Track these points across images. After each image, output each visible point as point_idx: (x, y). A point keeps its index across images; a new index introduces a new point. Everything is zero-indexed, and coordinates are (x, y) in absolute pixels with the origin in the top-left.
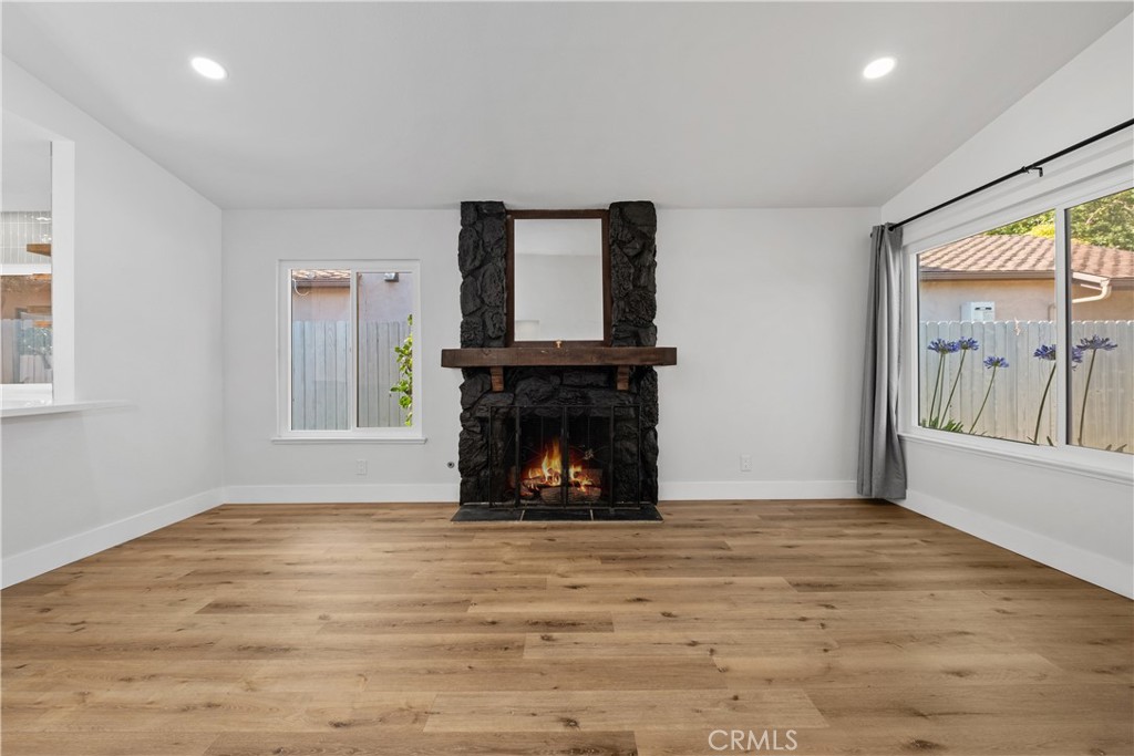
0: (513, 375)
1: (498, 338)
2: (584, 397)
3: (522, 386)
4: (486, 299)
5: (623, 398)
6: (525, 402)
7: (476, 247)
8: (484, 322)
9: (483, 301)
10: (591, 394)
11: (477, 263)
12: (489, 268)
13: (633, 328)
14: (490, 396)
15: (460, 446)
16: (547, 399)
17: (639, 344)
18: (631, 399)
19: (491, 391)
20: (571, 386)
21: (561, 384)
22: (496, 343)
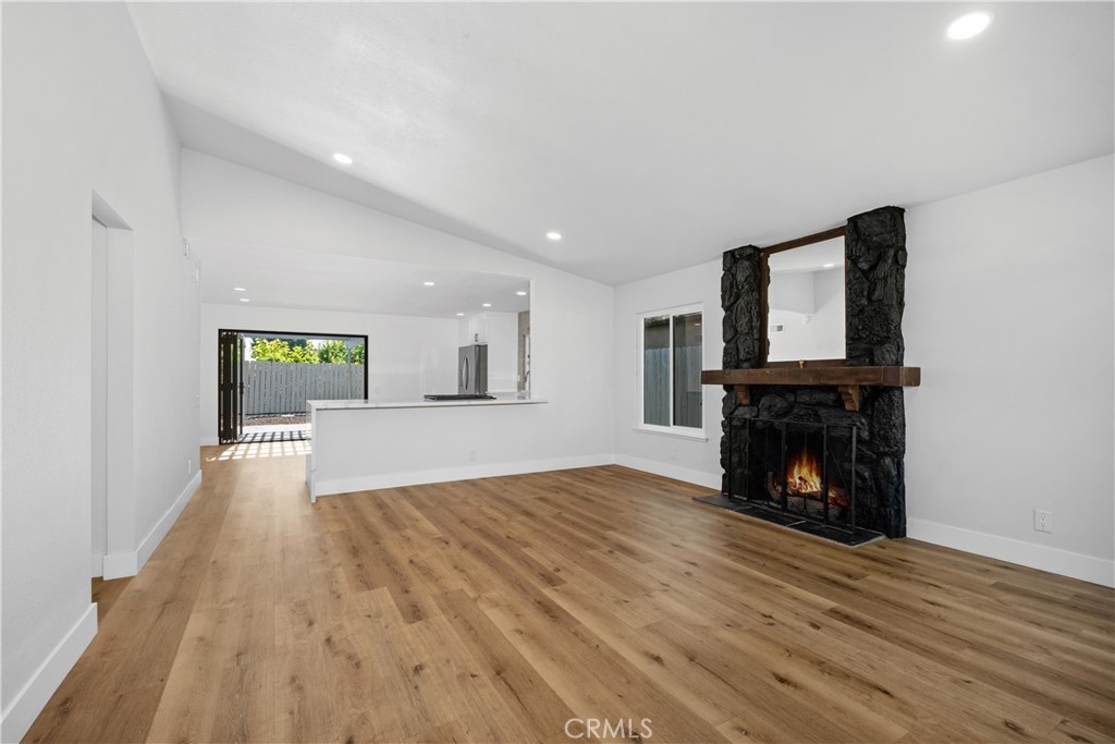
0: (756, 392)
1: (747, 360)
2: (816, 414)
3: (765, 401)
4: (739, 329)
5: (855, 419)
6: (764, 416)
7: (732, 287)
8: (738, 350)
9: (736, 331)
10: (822, 412)
11: (732, 300)
12: (741, 302)
13: (866, 346)
14: (741, 408)
15: (721, 445)
16: (784, 415)
17: (872, 363)
18: (863, 421)
19: (740, 405)
20: (804, 404)
21: (795, 401)
22: (746, 365)
